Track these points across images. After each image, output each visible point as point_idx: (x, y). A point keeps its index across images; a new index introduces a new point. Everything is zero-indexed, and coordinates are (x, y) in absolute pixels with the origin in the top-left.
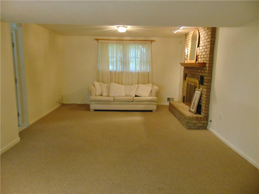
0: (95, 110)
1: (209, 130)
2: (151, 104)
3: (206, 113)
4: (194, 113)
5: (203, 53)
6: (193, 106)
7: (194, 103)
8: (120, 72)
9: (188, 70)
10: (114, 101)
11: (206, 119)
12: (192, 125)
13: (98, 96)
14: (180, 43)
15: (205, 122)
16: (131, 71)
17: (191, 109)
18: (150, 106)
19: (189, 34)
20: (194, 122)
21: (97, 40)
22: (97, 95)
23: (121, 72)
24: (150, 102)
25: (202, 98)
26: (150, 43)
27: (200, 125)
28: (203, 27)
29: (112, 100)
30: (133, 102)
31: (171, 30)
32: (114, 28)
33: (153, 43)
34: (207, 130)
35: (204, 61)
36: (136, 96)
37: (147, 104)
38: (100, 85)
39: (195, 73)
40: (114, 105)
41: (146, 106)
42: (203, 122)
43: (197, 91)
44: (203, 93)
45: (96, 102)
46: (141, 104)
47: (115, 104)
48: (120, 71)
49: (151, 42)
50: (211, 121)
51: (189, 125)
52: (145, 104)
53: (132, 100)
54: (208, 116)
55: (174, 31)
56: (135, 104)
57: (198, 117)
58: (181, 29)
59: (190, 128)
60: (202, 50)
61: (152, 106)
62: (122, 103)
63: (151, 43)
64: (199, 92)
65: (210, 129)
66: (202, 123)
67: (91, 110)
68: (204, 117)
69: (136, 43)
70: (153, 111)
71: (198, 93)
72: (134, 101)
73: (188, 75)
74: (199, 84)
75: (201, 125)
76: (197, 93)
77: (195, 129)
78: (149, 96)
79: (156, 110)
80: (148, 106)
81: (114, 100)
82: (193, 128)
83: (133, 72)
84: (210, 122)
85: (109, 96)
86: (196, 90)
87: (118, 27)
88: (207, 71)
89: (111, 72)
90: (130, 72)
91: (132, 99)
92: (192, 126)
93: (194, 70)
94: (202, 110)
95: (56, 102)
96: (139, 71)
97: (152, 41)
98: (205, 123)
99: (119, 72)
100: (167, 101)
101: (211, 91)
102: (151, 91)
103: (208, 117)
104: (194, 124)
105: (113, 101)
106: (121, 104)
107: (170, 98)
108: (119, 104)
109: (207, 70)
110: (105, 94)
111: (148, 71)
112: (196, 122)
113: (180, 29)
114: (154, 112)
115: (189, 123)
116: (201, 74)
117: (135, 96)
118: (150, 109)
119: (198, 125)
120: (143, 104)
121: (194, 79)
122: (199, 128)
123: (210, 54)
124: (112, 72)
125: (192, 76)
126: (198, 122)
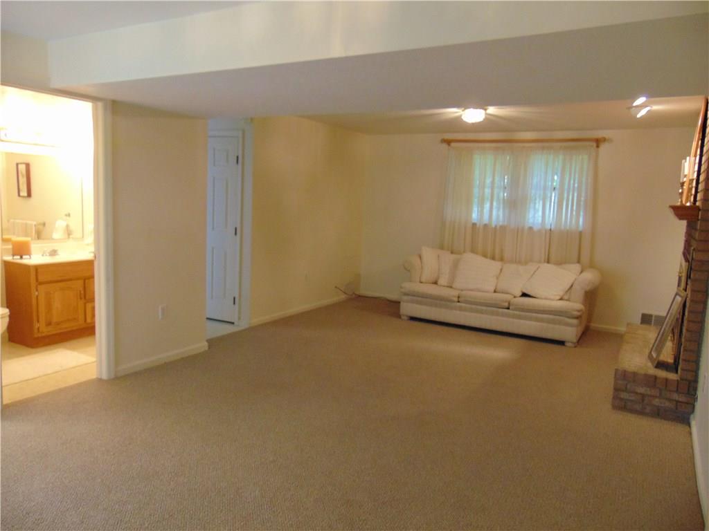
0: (413, 319)
2: (560, 323)
3: (688, 371)
4: (655, 365)
6: (660, 341)
7: (663, 334)
8: (498, 227)
10: (459, 302)
11: (689, 390)
12: (633, 398)
13: (426, 283)
15: (683, 398)
16: (531, 225)
17: (652, 352)
18: (557, 326)
20: (641, 390)
21: (448, 142)
22: (423, 280)
23: (501, 227)
24: (557, 317)
26: (592, 146)
27: (663, 405)
29: (455, 297)
30: (508, 308)
32: (453, 112)
36: (524, 295)
37: (549, 321)
38: (438, 256)
40: (458, 312)
41: (545, 325)
42: (676, 396)
44: (687, 303)
45: (415, 298)
46: (530, 319)
47: (461, 309)
48: (501, 224)
49: (595, 144)
51: (624, 395)
52: (541, 320)
53: (506, 304)
54: (696, 381)
56: (514, 316)
59: (625, 407)
60: (704, 166)
61: (563, 327)
62: (479, 307)
63: (598, 147)
64: (680, 299)
66: (670, 400)
67: (403, 317)
68: (678, 382)
70: (567, 344)
72: (511, 308)
75: (668, 404)
77: (641, 413)
78: (561, 299)
79: (575, 341)
80: (551, 326)
81: (459, 297)
82: (638, 407)
83: (536, 228)
85: (451, 287)
88: (698, 233)
89: (474, 225)
90: (526, 227)
91: (506, 302)
92: (632, 401)
95: (336, 287)
96: (553, 227)
97: (598, 142)
98: (681, 400)
99: (496, 226)
100: (641, 322)
101: (708, 299)
102: (572, 286)
104: (643, 396)
105: (456, 299)
106: (477, 311)
107: (651, 316)
108: (472, 311)
109: (698, 230)
110: (442, 281)
111: (581, 228)
112: (649, 393)
114: (570, 347)
115: (623, 391)
117: (521, 294)
118: (556, 336)
119: (656, 402)
120: (537, 320)
122: (658, 414)
124: (478, 226)
126: (658, 395)
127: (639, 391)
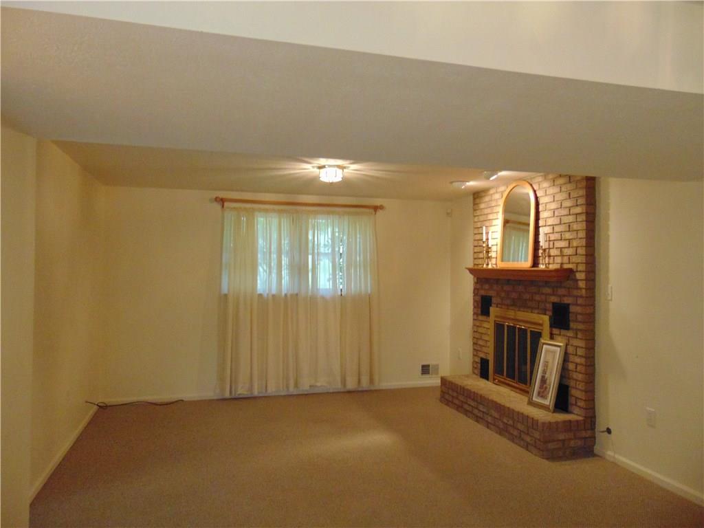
1: (604, 458)
3: (589, 409)
4: (552, 410)
5: (555, 242)
6: (540, 388)
7: (543, 381)
8: (288, 296)
9: (495, 287)
11: (591, 426)
12: (557, 446)
14: (448, 214)
15: (589, 433)
17: (536, 399)
19: (492, 192)
20: (561, 437)
21: (222, 201)
23: (292, 295)
25: (571, 366)
26: (371, 212)
27: (577, 445)
28: (551, 176)
31: (452, 183)
32: (308, 168)
33: (380, 212)
34: (597, 458)
35: (562, 264)
39: (527, 296)
42: (584, 436)
43: (545, 346)
44: (571, 350)
48: (291, 292)
50: (609, 431)
51: (551, 446)
54: (595, 417)
55: (459, 183)
57: (570, 421)
58: (493, 180)
59: (552, 456)
60: (551, 235)
63: (373, 212)
64: (559, 349)
65: (610, 453)
66: (580, 438)
68: (584, 420)
69: (333, 213)
71: (554, 352)
73: (494, 300)
74: (551, 326)
75: (580, 443)
76: (547, 351)
77: (565, 457)
82: (561, 454)
84: (606, 433)
86: (544, 344)
87: (320, 167)
88: (584, 291)
92: (556, 449)
93: (521, 288)
94: (572, 400)
95: (86, 402)
96: (343, 292)
97: (376, 208)
98: (587, 436)
99: (286, 295)
100: (422, 374)
101: (596, 345)
103: (593, 419)
104: (563, 441)
107: (429, 366)
109: (581, 289)
111: (369, 292)
112: (567, 437)
113: (491, 179)
115: (549, 442)
116: (554, 299)
119: (572, 443)
121: (524, 311)
122: (574, 455)
123: (586, 247)
124: (265, 296)
125: (513, 305)
126: (573, 437)
127: (560, 438)
